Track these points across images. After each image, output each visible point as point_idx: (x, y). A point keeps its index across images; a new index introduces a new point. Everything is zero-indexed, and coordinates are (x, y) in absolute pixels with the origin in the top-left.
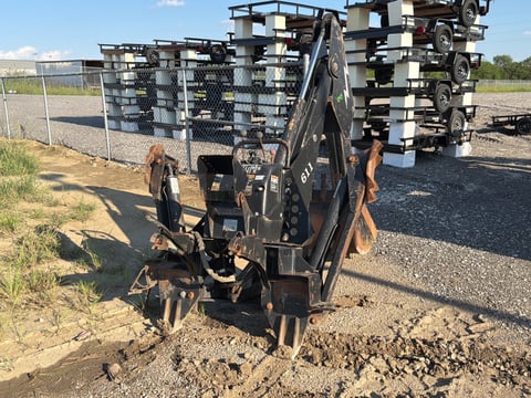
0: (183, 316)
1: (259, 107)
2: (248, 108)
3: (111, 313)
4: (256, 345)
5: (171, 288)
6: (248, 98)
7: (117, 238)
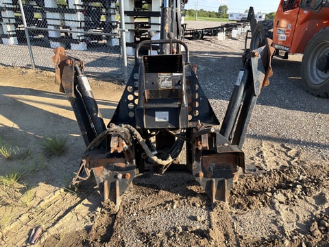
0: (122, 193)
1: (66, 22)
2: (58, 23)
3: (47, 201)
4: (194, 205)
5: (106, 172)
6: (57, 15)
7: (7, 125)
